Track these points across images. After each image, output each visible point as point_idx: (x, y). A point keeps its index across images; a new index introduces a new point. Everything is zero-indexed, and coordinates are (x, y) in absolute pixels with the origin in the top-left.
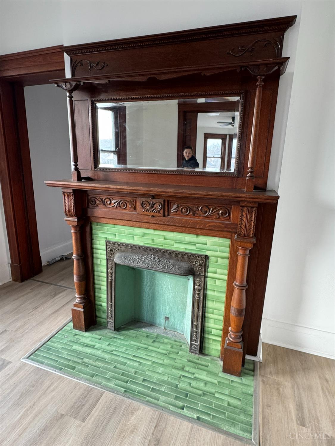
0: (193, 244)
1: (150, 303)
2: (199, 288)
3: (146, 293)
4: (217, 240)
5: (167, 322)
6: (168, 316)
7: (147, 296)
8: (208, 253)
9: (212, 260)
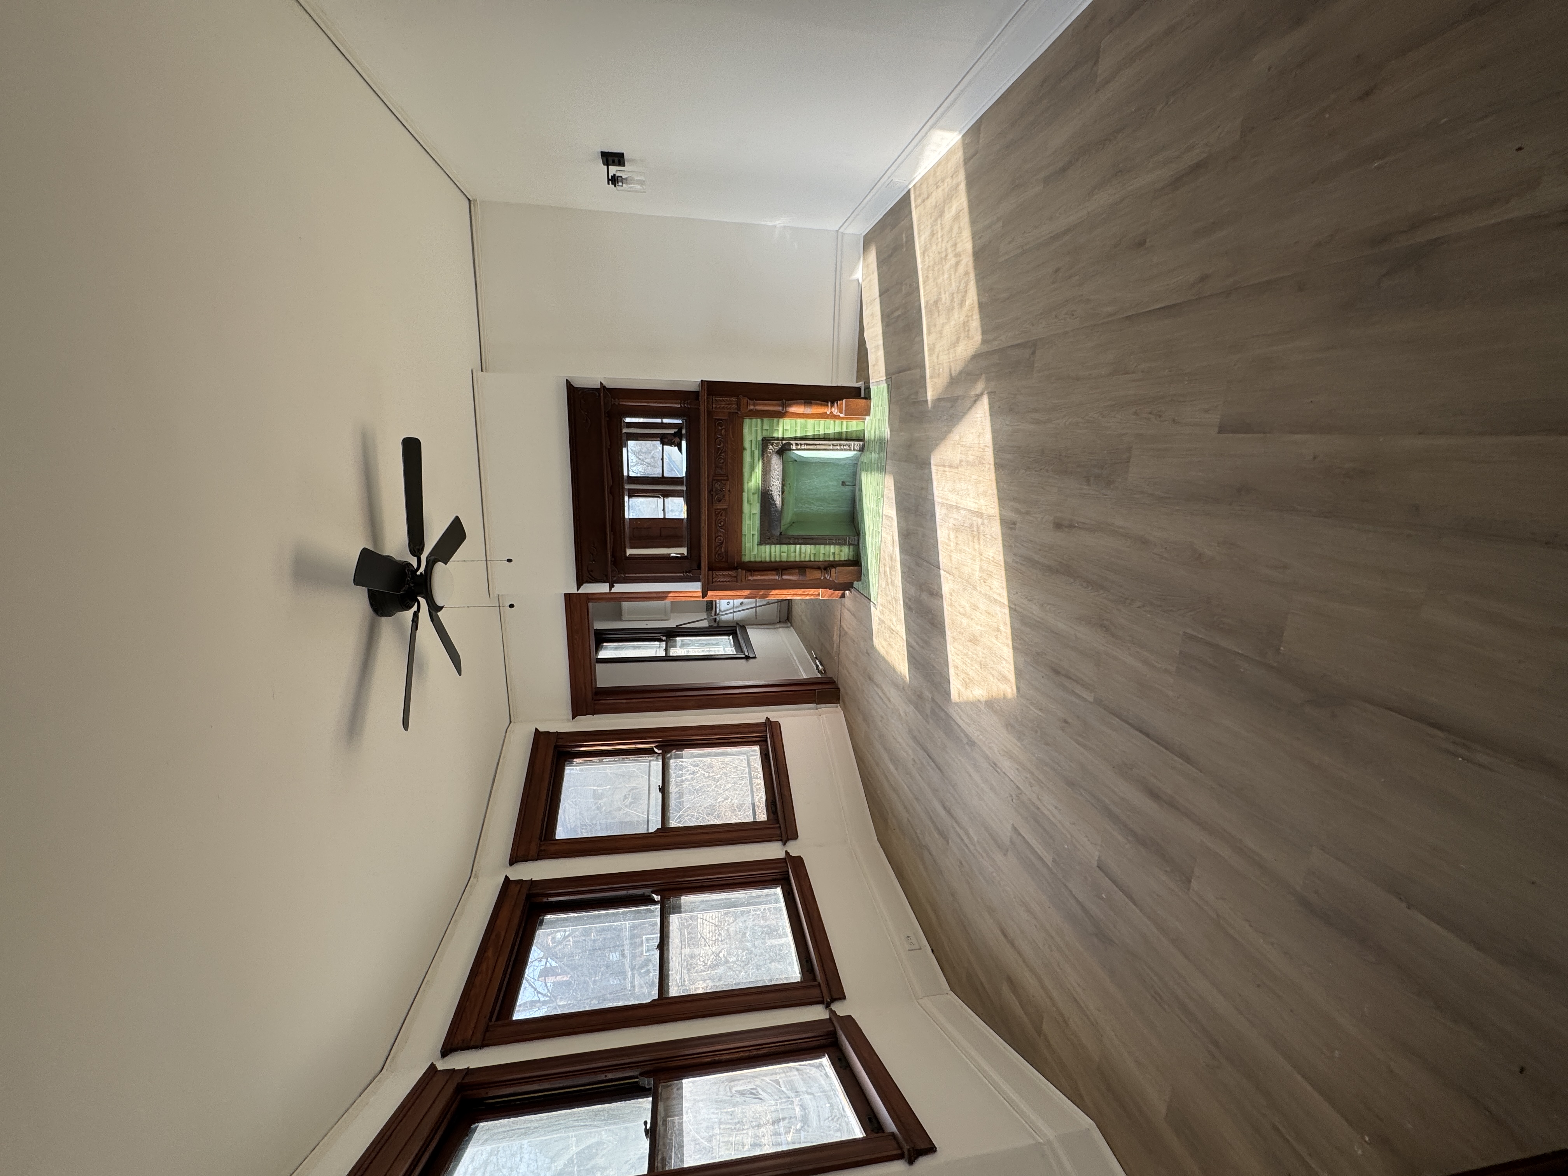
0: (752, 453)
1: (829, 504)
2: (794, 445)
3: (819, 509)
4: (746, 431)
5: (847, 484)
6: (841, 483)
7: (822, 508)
8: (760, 438)
9: (765, 434)
